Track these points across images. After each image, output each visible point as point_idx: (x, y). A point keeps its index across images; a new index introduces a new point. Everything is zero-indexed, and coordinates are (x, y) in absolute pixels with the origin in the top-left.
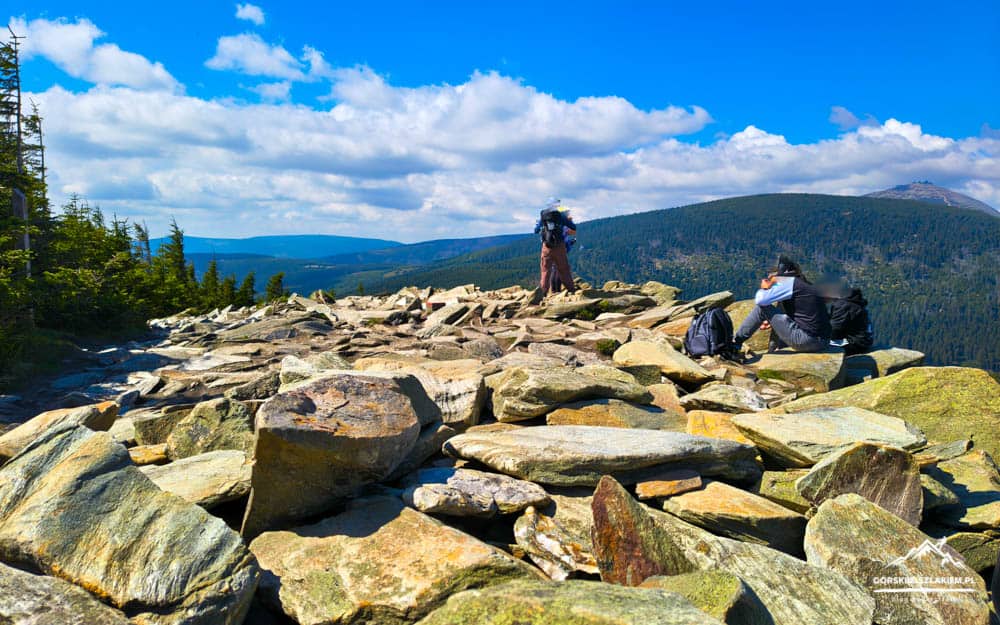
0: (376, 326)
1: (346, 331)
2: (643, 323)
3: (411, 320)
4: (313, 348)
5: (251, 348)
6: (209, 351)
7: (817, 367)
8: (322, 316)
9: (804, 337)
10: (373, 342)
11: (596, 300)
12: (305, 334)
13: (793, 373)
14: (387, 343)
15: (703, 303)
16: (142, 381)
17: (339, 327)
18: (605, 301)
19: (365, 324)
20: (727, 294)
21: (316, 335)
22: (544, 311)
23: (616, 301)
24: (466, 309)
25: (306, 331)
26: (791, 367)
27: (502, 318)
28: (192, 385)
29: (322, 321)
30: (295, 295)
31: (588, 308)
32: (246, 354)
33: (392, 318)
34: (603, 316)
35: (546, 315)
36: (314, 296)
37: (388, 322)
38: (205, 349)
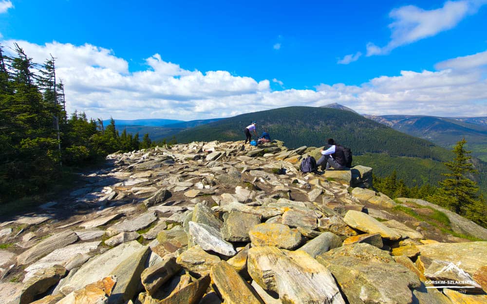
0: (190, 161)
1: (179, 163)
2: (281, 158)
3: (202, 158)
4: (170, 173)
5: (147, 174)
6: (132, 174)
7: (345, 176)
8: (170, 158)
9: (339, 165)
10: (192, 170)
11: (262, 149)
12: (166, 166)
13: (338, 179)
14: (197, 170)
15: (299, 151)
16: (108, 192)
17: (177, 161)
18: (266, 149)
19: (186, 160)
20: (305, 147)
21: (170, 166)
22: (246, 153)
23: (269, 149)
24: (220, 154)
25: (166, 164)
26: (337, 176)
27: (233, 157)
28: (128, 194)
29: (171, 160)
30: (157, 146)
31: (261, 152)
32: (146, 177)
33: (195, 157)
34: (266, 155)
35: (247, 155)
36: (164, 146)
37: (194, 159)
38: (130, 173)
